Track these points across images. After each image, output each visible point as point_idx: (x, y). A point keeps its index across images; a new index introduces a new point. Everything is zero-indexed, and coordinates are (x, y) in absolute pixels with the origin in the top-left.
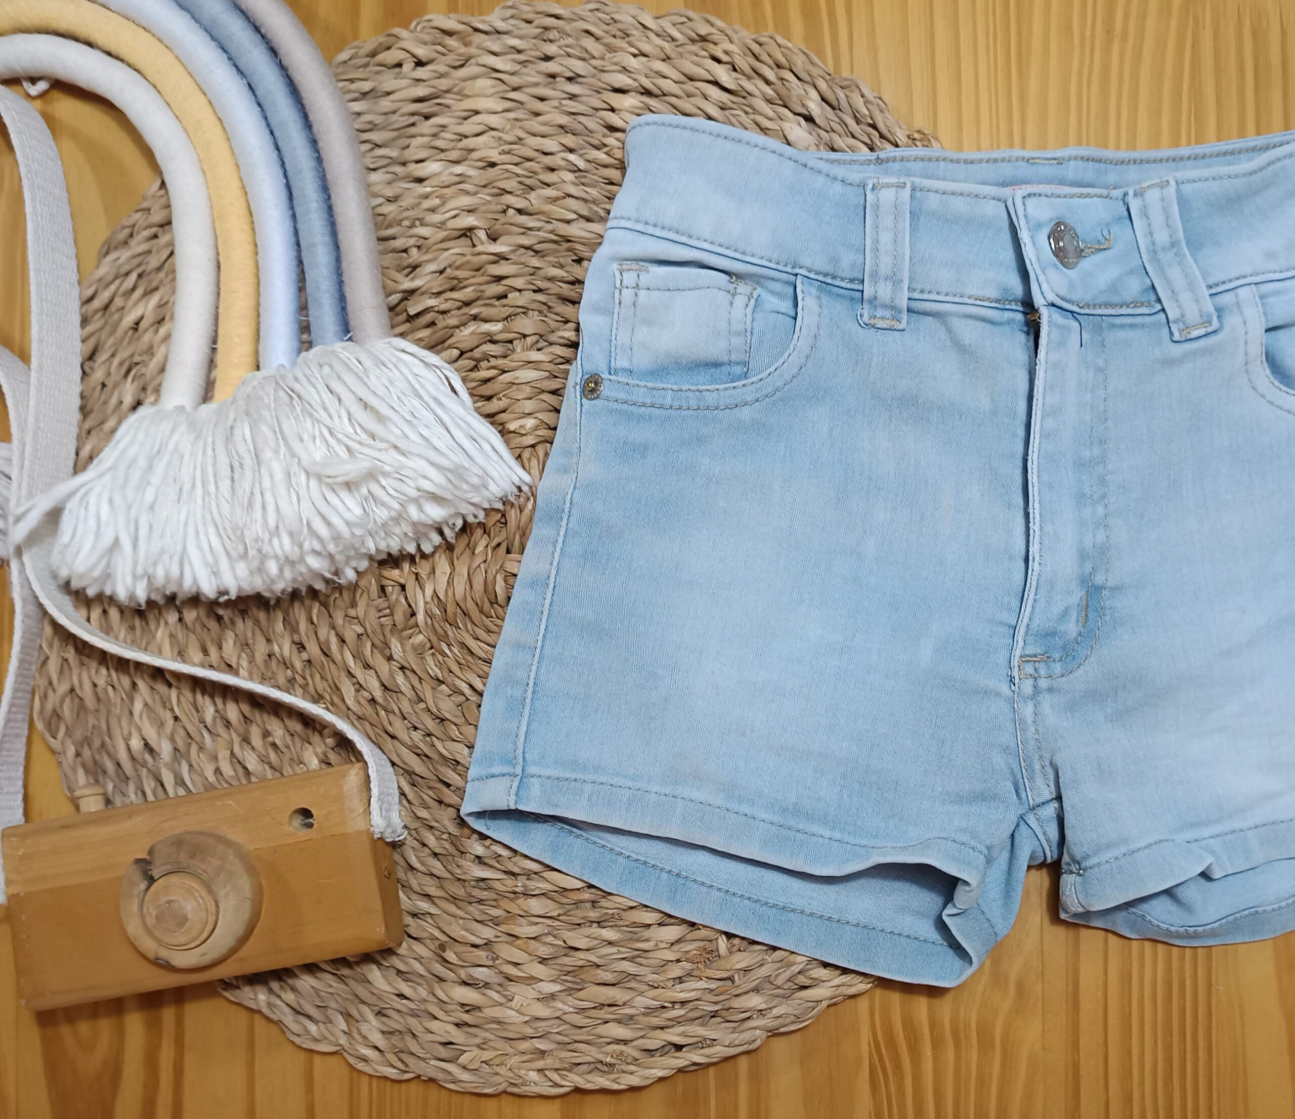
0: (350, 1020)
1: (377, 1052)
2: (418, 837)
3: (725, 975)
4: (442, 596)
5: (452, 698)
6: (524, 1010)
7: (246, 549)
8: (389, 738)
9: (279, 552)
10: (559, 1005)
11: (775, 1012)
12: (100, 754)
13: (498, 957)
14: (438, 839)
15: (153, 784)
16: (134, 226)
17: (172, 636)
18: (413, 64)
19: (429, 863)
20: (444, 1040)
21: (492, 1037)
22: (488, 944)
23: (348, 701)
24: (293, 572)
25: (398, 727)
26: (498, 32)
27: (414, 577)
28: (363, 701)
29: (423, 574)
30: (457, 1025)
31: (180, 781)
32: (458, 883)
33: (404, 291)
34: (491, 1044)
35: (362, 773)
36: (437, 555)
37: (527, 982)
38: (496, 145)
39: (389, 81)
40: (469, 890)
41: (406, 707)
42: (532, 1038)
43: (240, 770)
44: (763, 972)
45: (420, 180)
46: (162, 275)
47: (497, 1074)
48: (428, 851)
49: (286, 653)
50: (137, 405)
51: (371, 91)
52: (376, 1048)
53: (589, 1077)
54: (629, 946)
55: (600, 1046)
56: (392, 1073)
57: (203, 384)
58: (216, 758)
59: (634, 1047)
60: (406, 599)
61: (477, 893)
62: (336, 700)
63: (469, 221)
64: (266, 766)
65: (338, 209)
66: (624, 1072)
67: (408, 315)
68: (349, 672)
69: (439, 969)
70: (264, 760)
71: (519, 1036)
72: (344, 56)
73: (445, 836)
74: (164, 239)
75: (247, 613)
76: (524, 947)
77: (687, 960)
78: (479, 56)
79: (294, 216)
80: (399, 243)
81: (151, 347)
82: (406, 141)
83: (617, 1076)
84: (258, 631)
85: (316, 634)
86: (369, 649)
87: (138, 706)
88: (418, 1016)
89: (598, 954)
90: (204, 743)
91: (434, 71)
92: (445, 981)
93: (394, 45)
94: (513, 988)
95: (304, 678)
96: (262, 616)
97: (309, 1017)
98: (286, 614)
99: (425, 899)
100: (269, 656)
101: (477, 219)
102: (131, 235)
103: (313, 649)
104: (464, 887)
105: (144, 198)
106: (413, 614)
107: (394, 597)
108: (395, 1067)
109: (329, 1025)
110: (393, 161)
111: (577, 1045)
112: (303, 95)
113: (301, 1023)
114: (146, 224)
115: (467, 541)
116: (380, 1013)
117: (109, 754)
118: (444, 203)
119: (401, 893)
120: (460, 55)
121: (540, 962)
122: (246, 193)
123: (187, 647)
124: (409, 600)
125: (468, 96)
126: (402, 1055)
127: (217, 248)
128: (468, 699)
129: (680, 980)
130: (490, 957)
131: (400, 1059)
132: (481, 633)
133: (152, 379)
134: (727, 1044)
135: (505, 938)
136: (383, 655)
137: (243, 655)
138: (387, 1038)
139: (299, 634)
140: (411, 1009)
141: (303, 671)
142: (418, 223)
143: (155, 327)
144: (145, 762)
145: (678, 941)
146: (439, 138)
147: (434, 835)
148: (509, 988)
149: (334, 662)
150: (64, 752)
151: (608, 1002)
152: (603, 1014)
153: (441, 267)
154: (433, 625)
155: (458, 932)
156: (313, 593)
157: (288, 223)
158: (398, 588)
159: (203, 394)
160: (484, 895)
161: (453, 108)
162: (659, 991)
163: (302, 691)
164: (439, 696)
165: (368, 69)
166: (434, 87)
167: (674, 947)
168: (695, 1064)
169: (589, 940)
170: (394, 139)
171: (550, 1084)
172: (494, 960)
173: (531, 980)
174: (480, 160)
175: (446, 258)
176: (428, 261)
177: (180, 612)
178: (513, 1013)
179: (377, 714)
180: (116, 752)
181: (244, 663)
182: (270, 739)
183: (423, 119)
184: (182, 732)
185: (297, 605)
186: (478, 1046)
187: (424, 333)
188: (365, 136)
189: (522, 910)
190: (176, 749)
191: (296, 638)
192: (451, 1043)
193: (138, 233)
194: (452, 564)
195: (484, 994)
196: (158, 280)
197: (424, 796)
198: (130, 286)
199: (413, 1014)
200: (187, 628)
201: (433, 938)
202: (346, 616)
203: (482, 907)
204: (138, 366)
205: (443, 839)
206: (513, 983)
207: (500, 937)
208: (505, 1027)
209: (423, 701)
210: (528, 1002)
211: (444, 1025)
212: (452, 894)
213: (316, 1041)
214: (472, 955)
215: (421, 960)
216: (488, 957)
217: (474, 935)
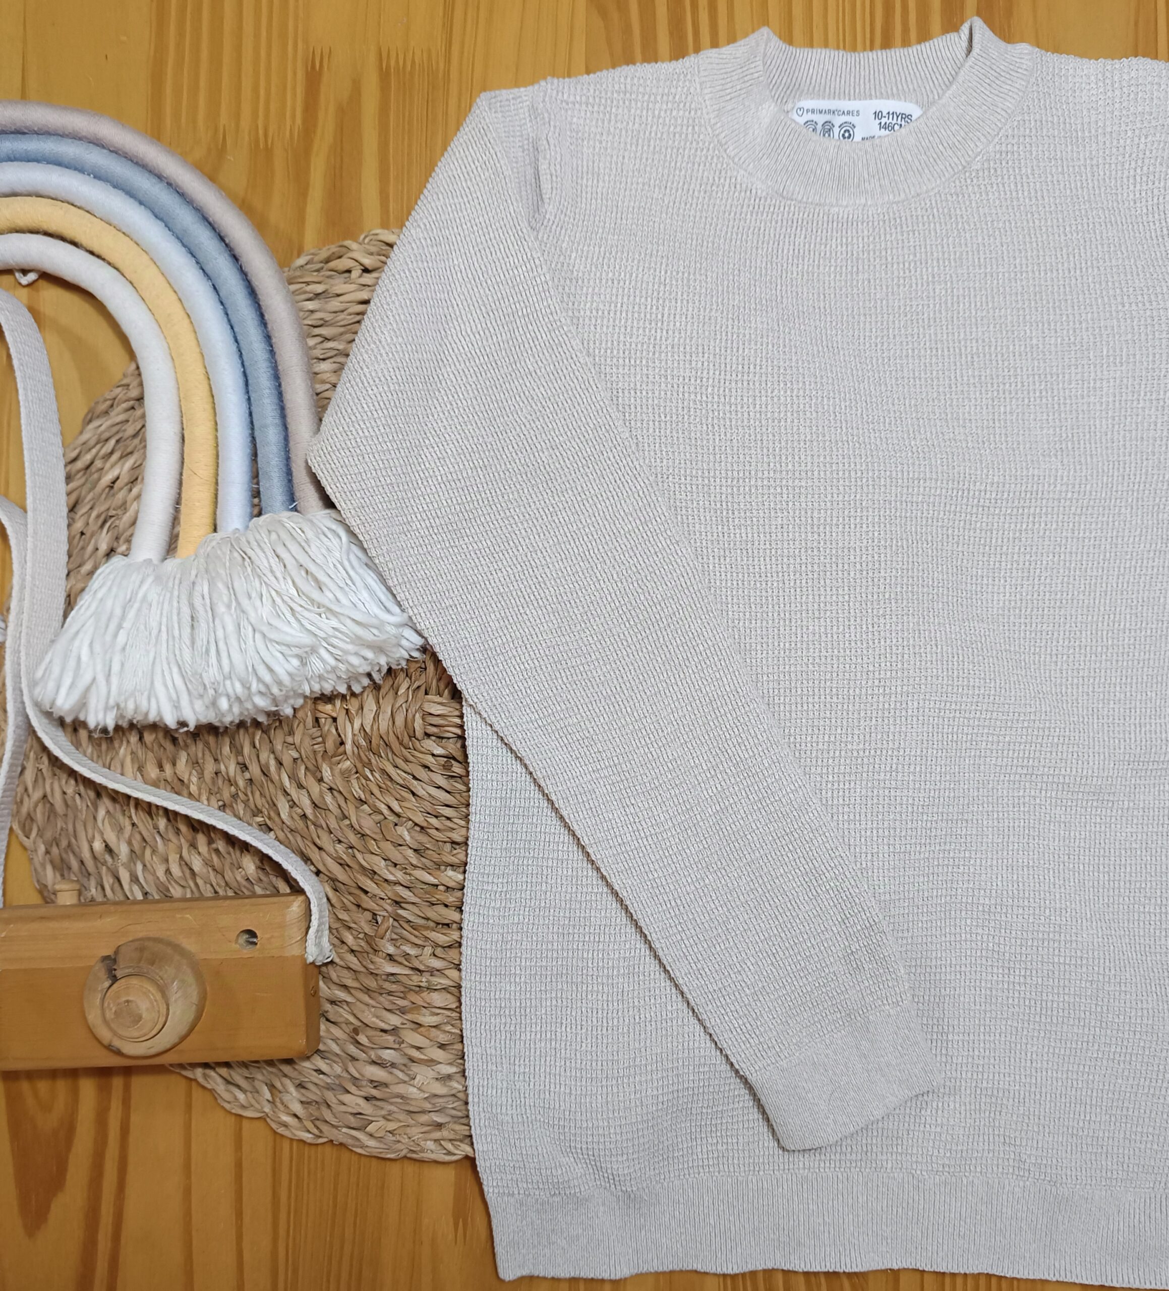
0: (274, 1090)
1: (296, 1120)
2: (338, 936)
4: (368, 730)
5: (372, 816)
6: (424, 1088)
8: (317, 851)
9: (231, 692)
10: (455, 1084)
12: (67, 853)
13: (403, 1042)
14: (356, 938)
15: (111, 881)
16: (115, 399)
17: (132, 753)
18: (360, 271)
19: (347, 959)
20: (355, 1111)
21: (396, 1110)
22: (395, 1031)
23: (281, 817)
24: (241, 707)
25: (325, 841)
27: (345, 711)
28: (296, 817)
29: (353, 710)
30: (367, 1099)
31: (135, 879)
32: (371, 977)
34: (395, 1115)
36: (365, 694)
37: (429, 1064)
39: (339, 285)
40: (381, 982)
41: (333, 824)
42: (430, 1112)
43: (187, 872)
46: (136, 441)
47: (399, 1142)
48: (346, 947)
49: (232, 773)
50: (110, 553)
51: (324, 292)
52: (296, 1116)
56: (307, 1138)
57: (167, 539)
58: (167, 861)
60: (337, 729)
61: (387, 986)
62: (272, 814)
64: (210, 869)
65: (288, 396)
68: (285, 791)
69: (352, 1049)
70: (207, 863)
71: (419, 1110)
72: (301, 261)
73: (361, 936)
74: (138, 413)
75: (201, 740)
76: (426, 1034)
79: (249, 400)
81: (125, 503)
84: (207, 752)
85: (258, 757)
86: (303, 772)
87: (102, 813)
88: (334, 1090)
90: (157, 847)
91: (378, 279)
92: (357, 1060)
93: (344, 254)
94: (415, 1068)
95: (246, 795)
96: (211, 739)
97: (238, 1087)
98: (232, 739)
99: (342, 988)
100: (216, 773)
102: (112, 406)
103: (255, 769)
104: (377, 980)
105: (124, 375)
106: (342, 743)
107: (326, 728)
108: (310, 1132)
109: (256, 1095)
110: (341, 354)
112: (260, 297)
113: (231, 1092)
114: (125, 398)
115: (391, 683)
116: (301, 1086)
117: (74, 853)
119: (321, 983)
121: (439, 1047)
122: (209, 379)
123: (145, 763)
124: (340, 732)
126: (317, 1123)
127: (182, 424)
128: (386, 818)
130: (396, 1041)
131: (316, 1126)
132: (400, 762)
133: (125, 531)
135: (409, 1025)
136: (315, 777)
137: (194, 772)
138: (305, 1108)
139: (243, 756)
140: (328, 1084)
141: (246, 788)
143: (129, 486)
144: (106, 862)
147: (352, 934)
148: (412, 1068)
149: (272, 781)
150: (36, 850)
154: (358, 752)
155: (370, 1019)
156: (257, 724)
157: (244, 406)
158: (330, 720)
159: (167, 548)
160: (394, 987)
163: (244, 805)
164: (362, 814)
165: (322, 274)
170: (341, 334)
171: (445, 1152)
172: (400, 1043)
173: (431, 1062)
177: (141, 736)
178: (415, 1090)
179: (307, 827)
180: (81, 852)
181: (194, 779)
182: (214, 846)
184: (138, 837)
185: (242, 731)
186: (384, 1117)
189: (425, 1002)
190: (132, 851)
191: (240, 759)
192: (360, 1114)
193: (118, 405)
194: (378, 702)
195: (391, 1073)
196: (133, 445)
197: (345, 901)
198: (109, 451)
199: (329, 1087)
200: (146, 746)
201: (348, 1023)
202: (285, 742)
203: (392, 998)
204: (113, 519)
205: (360, 939)
206: (415, 1064)
207: (405, 1024)
208: (408, 1101)
209: (347, 817)
210: (428, 1081)
211: (354, 1097)
212: (365, 985)
213: (244, 1107)
214: (380, 1038)
215: (337, 1041)
216: (394, 1041)
217: (383, 1022)
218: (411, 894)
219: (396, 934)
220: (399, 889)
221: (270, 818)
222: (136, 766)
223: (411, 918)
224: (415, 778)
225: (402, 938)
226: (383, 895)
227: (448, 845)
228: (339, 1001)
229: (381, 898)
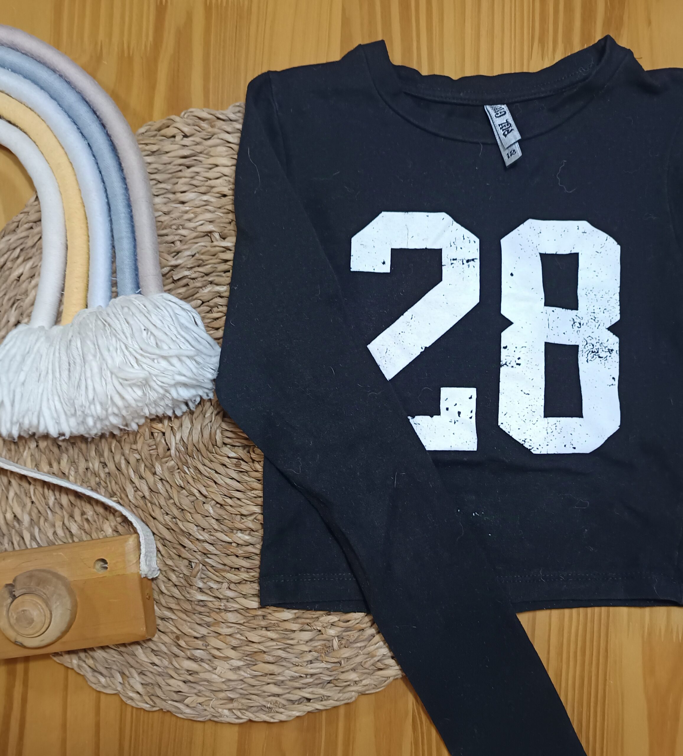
0: (124, 676)
1: (139, 695)
2: (166, 576)
3: (336, 660)
4: (185, 440)
5: (189, 498)
6: (222, 675)
7: (75, 411)
8: (152, 519)
9: (94, 413)
10: (242, 673)
11: (364, 682)
13: (209, 645)
14: (178, 577)
15: (18, 538)
16: (19, 221)
17: (32, 455)
18: (182, 136)
19: (171, 590)
20: (177, 690)
21: (203, 689)
22: (203, 637)
23: (130, 497)
24: (101, 424)
25: (157, 513)
26: (231, 120)
27: (170, 428)
28: (138, 498)
29: (175, 428)
30: (184, 682)
31: (33, 538)
32: (187, 602)
33: (172, 266)
34: (203, 693)
35: (136, 540)
36: (184, 417)
37: (225, 659)
38: (227, 184)
39: (167, 146)
40: (194, 606)
41: (163, 502)
42: (226, 691)
43: (68, 533)
44: (358, 660)
45: (183, 203)
46: (34, 250)
47: (206, 710)
48: (172, 583)
49: (96, 469)
50: (17, 323)
51: (157, 151)
52: (138, 693)
53: (257, 714)
54: (283, 642)
55: (264, 697)
56: (146, 707)
57: (55, 314)
58: (54, 526)
59: (283, 698)
61: (199, 608)
62: (123, 496)
63: (210, 227)
64: (82, 532)
65: (136, 218)
66: (277, 712)
67: (173, 279)
68: (131, 480)
69: (175, 650)
70: (81, 528)
71: (219, 689)
72: (142, 130)
73: (181, 575)
74: (36, 230)
75: (75, 445)
76: (223, 640)
77: (315, 651)
78: (219, 133)
79: (111, 221)
80: (169, 238)
81: (26, 291)
82: (175, 180)
83: (273, 714)
84: (81, 455)
85: (114, 458)
86: (143, 468)
87: (11, 494)
88: (163, 676)
89: (265, 646)
90: (48, 517)
91: (194, 141)
92: (178, 657)
93: (171, 125)
94: (217, 662)
95: (106, 483)
96: (83, 446)
97: (101, 674)
98: (97, 446)
99: (169, 610)
100: (87, 469)
101: (214, 227)
102: (18, 227)
103: (111, 466)
104: (191, 604)
105: (26, 206)
106: (169, 449)
107: (158, 439)
108: (148, 704)
109: (112, 679)
110: (168, 191)
111: (251, 696)
112: (119, 151)
113: (96, 677)
114: (26, 221)
115: (201, 409)
116: (142, 673)
118: (196, 217)
119: (155, 606)
120: (209, 132)
121: (232, 649)
122: (84, 206)
123: (40, 462)
124: (167, 441)
125: (212, 156)
126: (153, 697)
127: (66, 237)
128: (197, 499)
129: (311, 662)
130: (204, 645)
131: (151, 699)
132: (207, 462)
133: (27, 309)
134: (336, 699)
135: (213, 634)
136: (150, 470)
137: (72, 468)
138: (144, 688)
139: (104, 458)
140: (159, 672)
141: (106, 479)
142: (181, 227)
143: (29, 280)
144: (14, 526)
145: (311, 640)
146: (195, 179)
147: (175, 574)
148: (215, 662)
149: (123, 474)
151: (270, 673)
152: (267, 679)
153: (193, 253)
154: (179, 456)
155: (186, 629)
156: (113, 435)
157: (107, 225)
158: (161, 434)
159: (55, 319)
160: (202, 609)
161: (203, 162)
162: (299, 668)
163: (104, 490)
164: (181, 496)
165: (156, 138)
166: (193, 150)
167: (308, 643)
168: (317, 709)
169: (259, 637)
170: (169, 179)
171: (235, 717)
172: (206, 646)
173: (227, 658)
174: (218, 193)
175: (196, 248)
176: (185, 249)
177: (37, 442)
178: (216, 677)
179: (146, 505)
181: (72, 473)
182: (85, 516)
183: (186, 168)
184: (35, 511)
185: (103, 441)
186: (196, 694)
187: (182, 290)
188: (153, 176)
189: (223, 619)
190: (32, 520)
191: (102, 460)
192: (180, 692)
193: (21, 226)
194: (192, 422)
195: (200, 665)
196: (32, 253)
197: (171, 553)
198: (16, 256)
199: (160, 674)
200: (41, 451)
201: (173, 633)
202: (131, 448)
203: (201, 616)
204: (19, 301)
205: (180, 577)
206: (217, 660)
207: (210, 633)
208: (212, 684)
209: (172, 498)
210: (225, 671)
211: (176, 681)
212: (184, 608)
213: (104, 687)
214: (194, 643)
215: (166, 644)
216: (203, 645)
217: (196, 632)
218: (214, 548)
219: (203, 574)
220: (206, 545)
221: (121, 498)
222: (34, 464)
223: (214, 564)
224: (216, 472)
225: (208, 577)
226: (196, 549)
227: (239, 517)
228: (167, 618)
229: (194, 551)
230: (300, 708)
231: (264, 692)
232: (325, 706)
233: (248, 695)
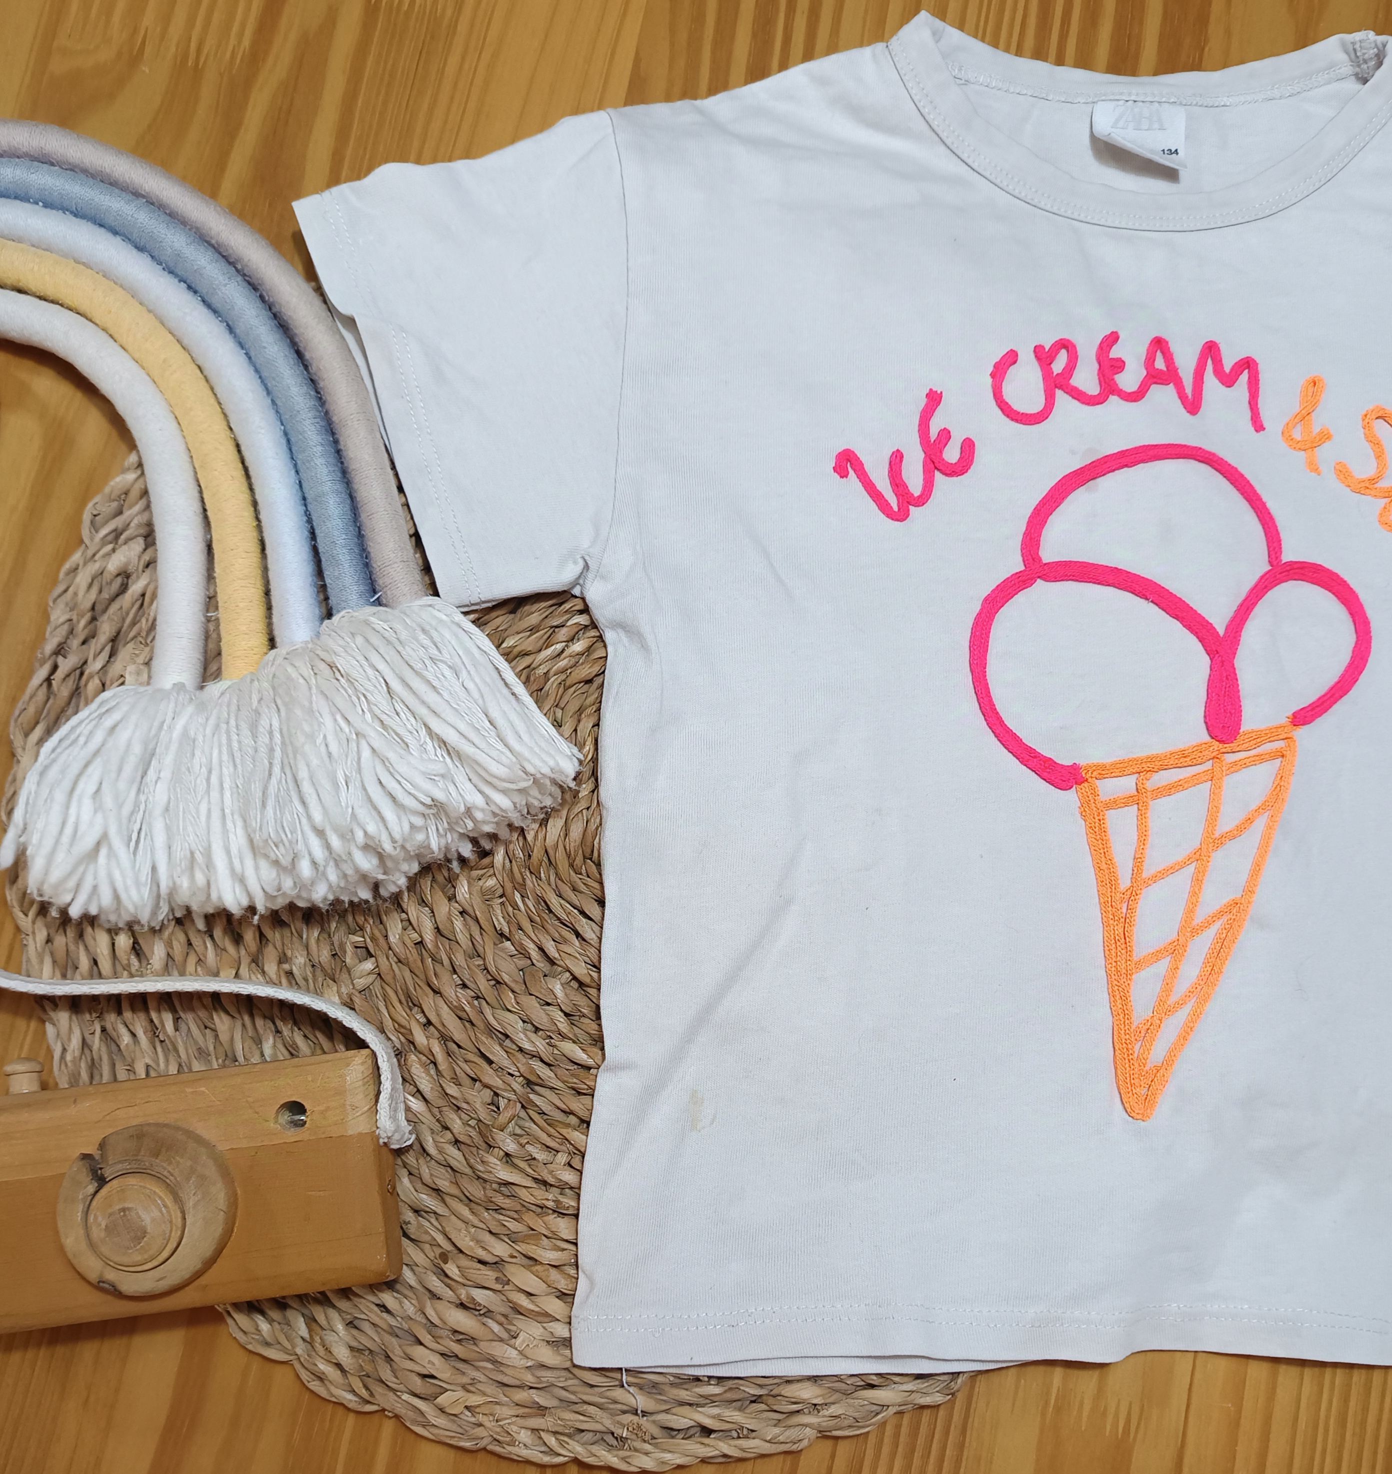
0: (314, 1324)
1: (339, 1372)
5: (515, 959)
6: (528, 1352)
11: (833, 1410)
13: (508, 1282)
14: (466, 1124)
19: (448, 1152)
20: (425, 1372)
21: (482, 1378)
22: (498, 1264)
25: (444, 981)
28: (410, 944)
30: (444, 1356)
32: (477, 1182)
34: (479, 1386)
37: (540, 1319)
40: (490, 1193)
41: (460, 960)
42: (531, 1388)
47: (480, 1425)
48: (450, 1136)
52: (338, 1366)
53: (595, 1449)
55: (613, 1415)
56: (351, 1401)
59: (654, 1422)
61: (498, 1199)
66: (636, 1450)
69: (435, 1283)
71: (518, 1383)
73: (473, 1123)
76: (543, 1275)
83: (629, 1453)
88: (397, 1336)
92: (439, 1298)
94: (521, 1323)
99: (434, 1194)
104: (484, 1188)
108: (356, 1394)
109: (286, 1328)
111: (586, 1407)
116: (351, 1324)
121: (557, 1297)
126: (369, 1381)
128: (533, 964)
130: (499, 1280)
131: (365, 1386)
132: (566, 890)
134: (768, 1438)
135: (521, 1260)
136: (445, 893)
138: (354, 1357)
140: (391, 1326)
147: (460, 1118)
148: (516, 1322)
154: (511, 869)
155: (465, 1241)
160: (506, 1202)
164: (502, 954)
168: (725, 1456)
171: (543, 1449)
172: (503, 1283)
173: (545, 1317)
178: (514, 1353)
179: (423, 961)
182: (286, 967)
186: (464, 1387)
192: (433, 1377)
195: (484, 1324)
197: (457, 1069)
199: (392, 1332)
201: (434, 1244)
203: (501, 1217)
205: (469, 1125)
206: (520, 1317)
207: (516, 1257)
208: (502, 1369)
209: (479, 956)
210: (535, 1343)
211: (428, 1351)
212: (468, 1194)
213: (267, 1344)
214: (479, 1272)
215: (414, 1268)
216: (497, 1279)
217: (486, 1249)
218: (552, 1075)
219: (520, 1127)
220: (537, 1065)
221: (373, 939)
223: (546, 1108)
224: (583, 913)
225: (529, 1134)
226: (514, 1070)
228: (426, 1212)
229: (509, 1074)
230: (689, 1447)
231: (616, 1402)
232: (743, 1450)
233: (576, 1403)
